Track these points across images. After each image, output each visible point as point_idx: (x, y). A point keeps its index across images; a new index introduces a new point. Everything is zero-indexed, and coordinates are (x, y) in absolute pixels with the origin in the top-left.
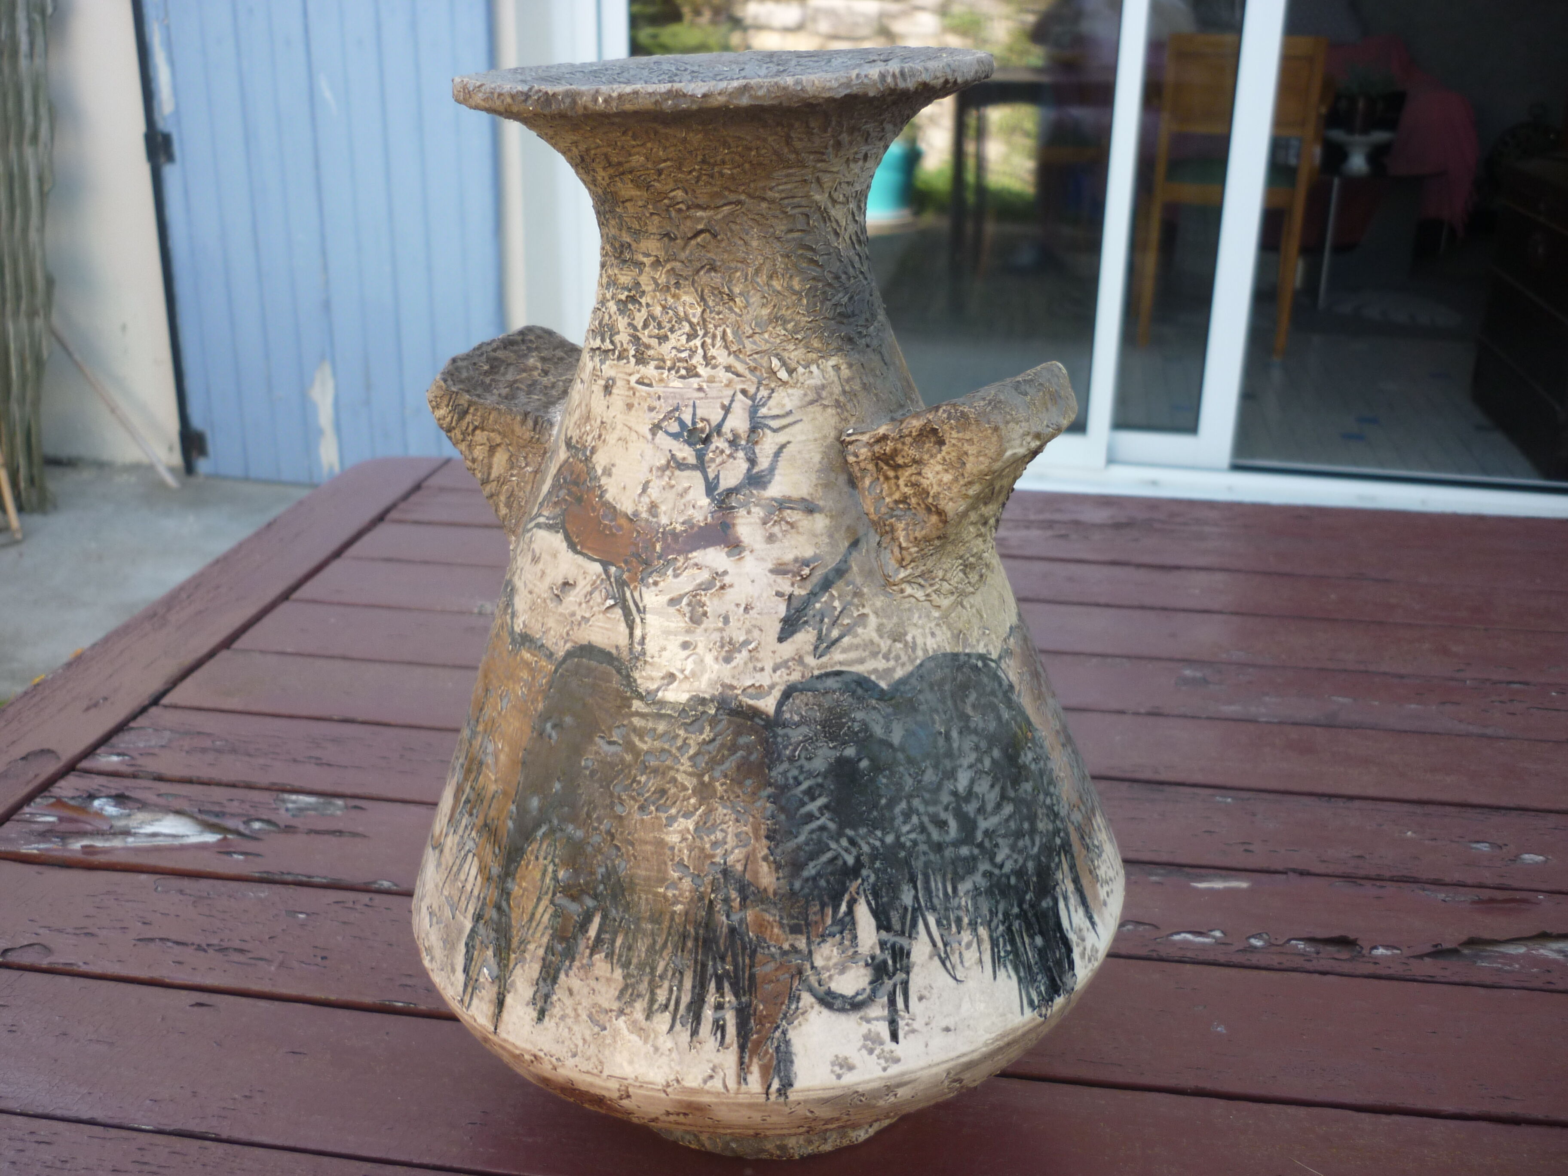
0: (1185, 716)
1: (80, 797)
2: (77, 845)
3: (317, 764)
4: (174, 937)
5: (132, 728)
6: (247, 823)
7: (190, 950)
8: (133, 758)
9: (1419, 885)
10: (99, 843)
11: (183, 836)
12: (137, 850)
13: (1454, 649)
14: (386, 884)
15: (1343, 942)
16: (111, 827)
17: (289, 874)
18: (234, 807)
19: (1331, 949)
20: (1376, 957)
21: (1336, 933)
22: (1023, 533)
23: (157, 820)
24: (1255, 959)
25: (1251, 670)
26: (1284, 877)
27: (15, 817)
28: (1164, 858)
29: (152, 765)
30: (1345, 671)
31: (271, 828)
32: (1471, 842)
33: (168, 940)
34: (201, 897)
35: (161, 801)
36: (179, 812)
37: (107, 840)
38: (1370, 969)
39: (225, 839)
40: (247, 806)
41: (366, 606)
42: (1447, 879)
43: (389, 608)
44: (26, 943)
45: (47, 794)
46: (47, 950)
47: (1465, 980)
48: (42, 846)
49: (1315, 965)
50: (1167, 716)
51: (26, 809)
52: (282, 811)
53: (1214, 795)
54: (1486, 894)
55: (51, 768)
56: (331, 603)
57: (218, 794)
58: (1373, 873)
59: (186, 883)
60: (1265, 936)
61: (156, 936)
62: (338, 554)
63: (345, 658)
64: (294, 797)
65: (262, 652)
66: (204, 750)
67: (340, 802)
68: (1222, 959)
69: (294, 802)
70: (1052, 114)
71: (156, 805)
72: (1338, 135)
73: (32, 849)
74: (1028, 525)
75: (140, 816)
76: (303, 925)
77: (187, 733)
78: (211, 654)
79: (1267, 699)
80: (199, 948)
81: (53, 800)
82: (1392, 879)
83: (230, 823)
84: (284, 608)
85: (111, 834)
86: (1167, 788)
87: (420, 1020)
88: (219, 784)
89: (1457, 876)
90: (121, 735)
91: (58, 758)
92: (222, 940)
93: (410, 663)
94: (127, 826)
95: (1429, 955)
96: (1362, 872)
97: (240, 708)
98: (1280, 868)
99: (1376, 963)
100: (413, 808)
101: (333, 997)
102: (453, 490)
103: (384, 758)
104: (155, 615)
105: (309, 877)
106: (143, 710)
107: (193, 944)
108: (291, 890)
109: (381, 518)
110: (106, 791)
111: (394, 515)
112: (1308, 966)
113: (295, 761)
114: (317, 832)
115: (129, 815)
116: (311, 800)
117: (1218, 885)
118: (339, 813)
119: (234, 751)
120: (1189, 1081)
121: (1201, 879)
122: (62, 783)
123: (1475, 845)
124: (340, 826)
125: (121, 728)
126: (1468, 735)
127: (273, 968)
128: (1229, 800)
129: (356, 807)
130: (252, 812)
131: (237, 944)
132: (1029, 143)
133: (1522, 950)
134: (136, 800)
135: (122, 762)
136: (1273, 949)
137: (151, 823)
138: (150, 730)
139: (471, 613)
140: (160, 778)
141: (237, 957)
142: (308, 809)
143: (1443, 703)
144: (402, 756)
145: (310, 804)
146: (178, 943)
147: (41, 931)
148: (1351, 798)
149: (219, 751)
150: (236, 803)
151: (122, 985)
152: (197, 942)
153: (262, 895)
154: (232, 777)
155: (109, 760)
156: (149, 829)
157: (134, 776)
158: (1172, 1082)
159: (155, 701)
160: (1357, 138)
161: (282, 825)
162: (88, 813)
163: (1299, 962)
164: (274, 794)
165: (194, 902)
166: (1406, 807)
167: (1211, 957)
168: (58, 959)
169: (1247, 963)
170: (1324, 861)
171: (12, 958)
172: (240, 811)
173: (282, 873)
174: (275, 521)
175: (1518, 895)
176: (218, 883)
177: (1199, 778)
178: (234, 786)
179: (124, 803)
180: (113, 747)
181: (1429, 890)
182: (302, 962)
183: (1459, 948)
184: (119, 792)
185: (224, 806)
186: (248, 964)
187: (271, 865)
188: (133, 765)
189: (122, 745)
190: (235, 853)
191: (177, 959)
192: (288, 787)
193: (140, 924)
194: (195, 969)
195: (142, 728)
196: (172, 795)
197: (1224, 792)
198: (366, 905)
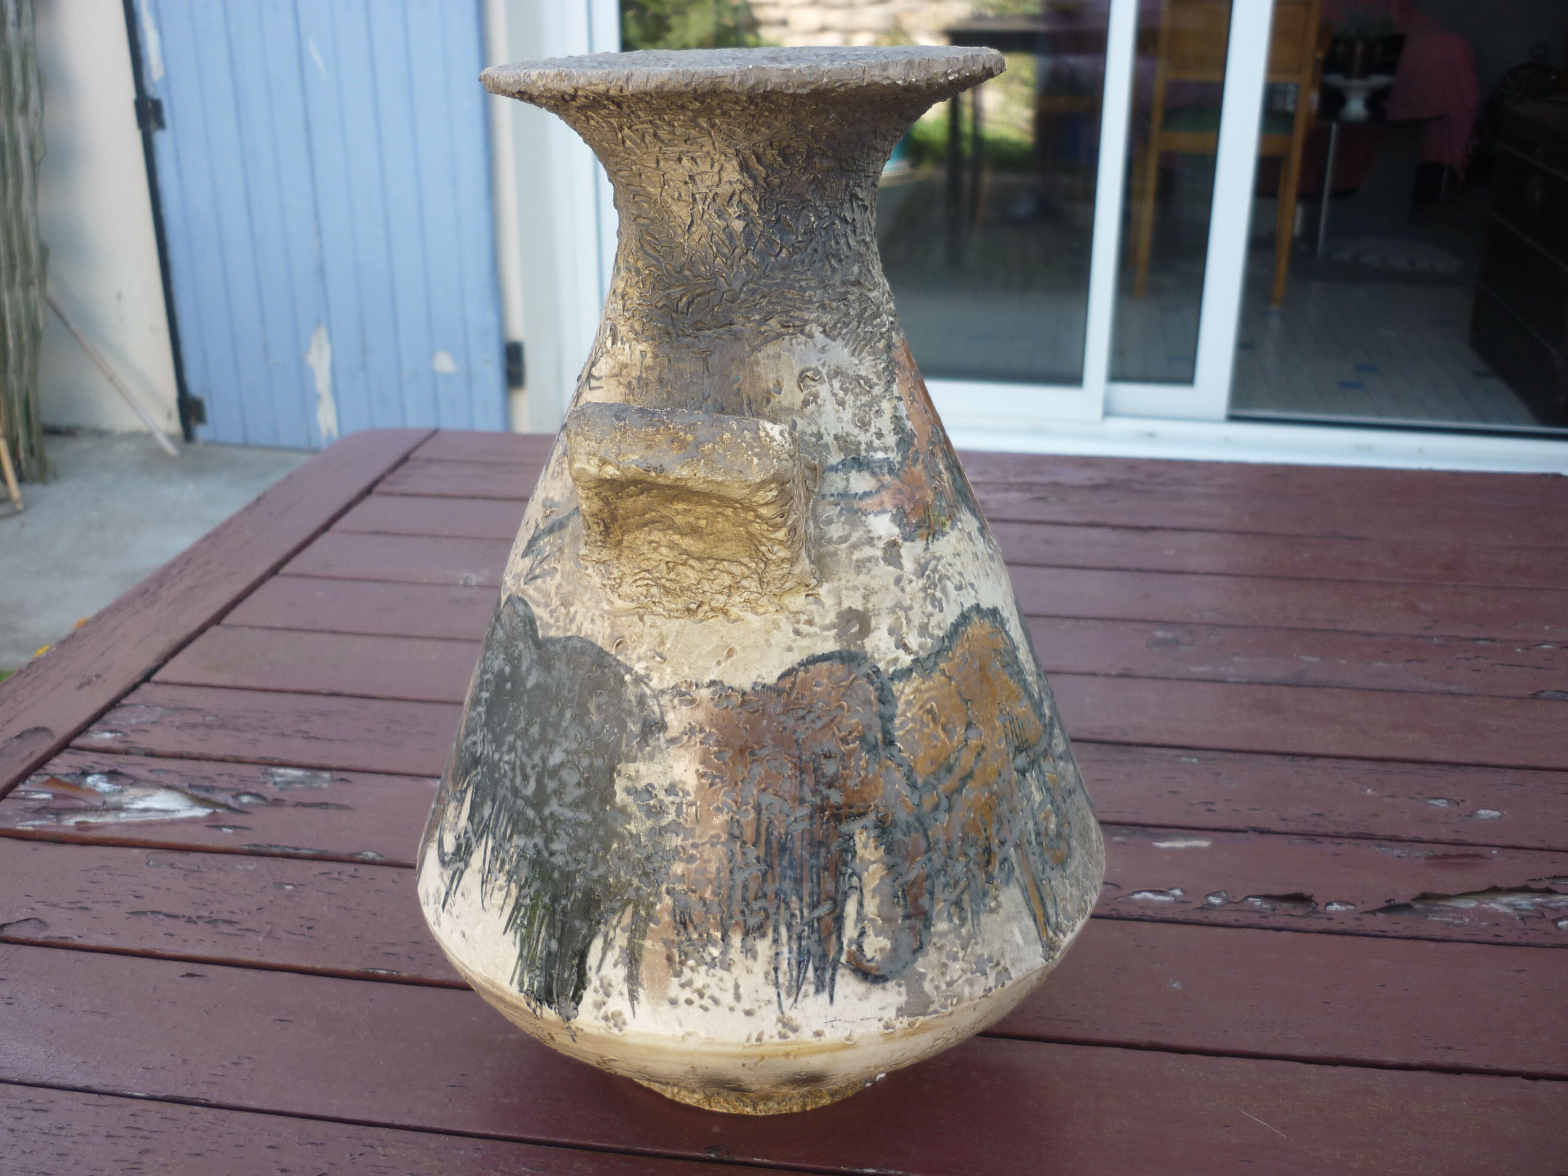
0: (1154, 678)
1: (73, 774)
2: (71, 821)
3: (304, 738)
4: (165, 910)
5: (124, 705)
6: (236, 797)
7: (181, 922)
8: (125, 735)
9: (1377, 842)
10: (92, 819)
11: (174, 811)
12: (129, 825)
13: (1423, 606)
14: (371, 855)
15: (1298, 898)
16: (104, 803)
17: (276, 846)
18: (223, 782)
19: (1287, 906)
20: (1331, 913)
21: (1292, 890)
22: (1002, 496)
23: (149, 796)
24: (1212, 917)
25: (1221, 630)
26: (1244, 835)
27: (11, 795)
28: (1128, 818)
29: (144, 741)
30: (1314, 630)
31: (260, 802)
32: (1428, 798)
33: (159, 913)
34: (191, 871)
35: (153, 777)
36: (170, 788)
37: (101, 816)
38: (1324, 925)
39: (214, 813)
40: (236, 780)
41: (352, 579)
42: (1403, 835)
43: (376, 581)
44: (22, 918)
45: (41, 771)
46: (43, 924)
47: (1416, 934)
48: (37, 823)
49: (1272, 921)
50: (1137, 677)
51: (22, 787)
52: (270, 785)
53: (1179, 756)
54: (1441, 850)
55: (45, 745)
56: (319, 577)
57: (209, 768)
58: (1331, 830)
59: (176, 857)
60: (1223, 893)
61: (147, 909)
62: (326, 527)
63: (333, 632)
64: (282, 771)
65: (252, 627)
66: (194, 726)
67: (326, 775)
68: (1181, 916)
69: (282, 776)
70: (1048, 63)
71: (147, 781)
72: (1335, 80)
73: (27, 825)
74: (1008, 487)
75: (132, 792)
76: (290, 897)
77: (178, 709)
78: (202, 630)
79: (1236, 659)
80: (190, 920)
81: (48, 778)
82: (1350, 836)
83: (220, 797)
84: (274, 582)
85: (104, 810)
86: (1134, 749)
87: (405, 987)
88: (209, 759)
89: (1412, 832)
90: (113, 711)
91: (52, 735)
92: (211, 912)
93: (396, 636)
94: (119, 802)
95: (1381, 910)
96: (1322, 830)
97: (229, 682)
98: (1240, 826)
99: (1330, 919)
100: (398, 780)
101: (319, 966)
102: (439, 461)
103: (370, 731)
104: (146, 591)
105: (296, 849)
106: (135, 687)
107: (183, 916)
108: (279, 862)
109: (367, 492)
110: (98, 768)
111: (381, 487)
112: (1264, 922)
113: (283, 735)
114: (304, 805)
115: (121, 791)
116: (299, 773)
117: (1180, 844)
118: (325, 785)
119: (223, 726)
120: (1144, 1036)
121: (1164, 839)
122: (56, 761)
123: (1432, 802)
124: (327, 799)
125: (113, 705)
126: (1432, 692)
127: (260, 939)
128: (1195, 760)
129: (342, 780)
130: (241, 786)
131: (226, 916)
132: (1027, 92)
133: (1472, 904)
134: (128, 776)
135: (114, 739)
136: (1232, 905)
137: (142, 798)
138: (142, 707)
139: (456, 585)
140: (151, 754)
141: (226, 929)
142: (295, 783)
143: (1410, 661)
144: (387, 729)
145: (298, 777)
146: (168, 916)
147: (37, 906)
148: (1314, 757)
149: (210, 727)
150: (225, 778)
151: (115, 958)
152: (187, 915)
153: (251, 868)
154: (221, 752)
155: (102, 737)
156: (141, 805)
157: (127, 753)
158: (1133, 1038)
159: (147, 678)
160: (1356, 83)
161: (270, 798)
162: (82, 790)
163: (1255, 919)
164: (263, 768)
165: (185, 875)
166: (1367, 765)
167: (1170, 915)
168: (53, 933)
169: (1205, 920)
170: (1284, 820)
171: (9, 932)
172: (229, 785)
173: (270, 846)
174: (264, 495)
175: (1473, 850)
176: (208, 857)
177: (1165, 738)
178: (223, 760)
179: (116, 779)
180: (105, 724)
181: (1385, 846)
182: (289, 932)
183: (1412, 903)
184: (112, 768)
185: (214, 781)
186: (236, 935)
187: (259, 838)
188: (125, 742)
189: (115, 722)
190: (224, 826)
191: (169, 931)
192: (276, 761)
193: (132, 898)
194: (185, 941)
195: (134, 705)
196: (163, 771)
197: (1190, 752)
198: (352, 876)
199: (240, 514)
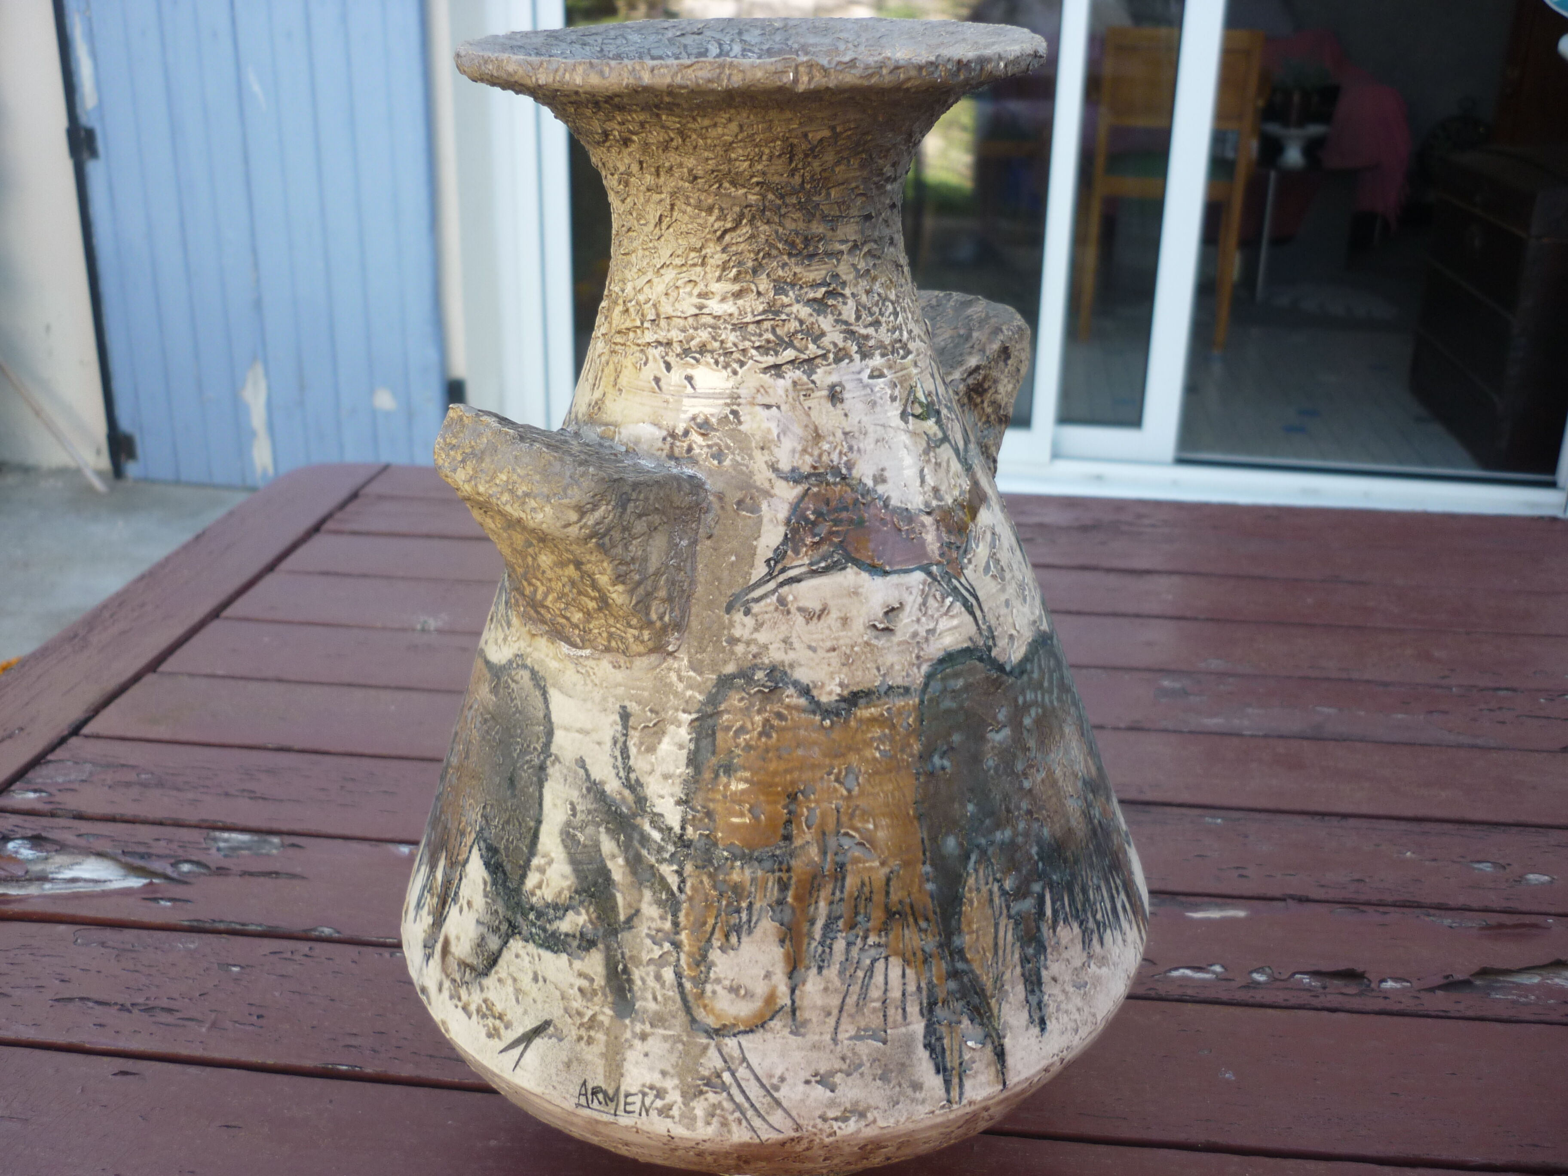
0: (1165, 731)
3: (251, 798)
4: (95, 996)
5: (50, 761)
6: (174, 865)
7: (113, 1010)
8: (51, 795)
9: (1424, 910)
10: (13, 891)
11: (105, 881)
12: (54, 898)
13: (1437, 654)
14: (327, 931)
15: (1350, 975)
16: (27, 872)
17: (221, 921)
18: (160, 847)
19: (1338, 983)
20: (1386, 991)
21: (1342, 966)
23: (77, 864)
24: (1259, 996)
25: (1231, 680)
26: (1281, 904)
29: (72, 802)
30: (1327, 679)
31: (202, 870)
32: (1472, 862)
33: (88, 999)
34: (125, 950)
35: (82, 842)
36: (100, 855)
37: (22, 887)
38: (1381, 1004)
39: (151, 883)
40: (174, 846)
41: (301, 623)
42: (1452, 903)
43: (326, 626)
47: (1480, 1014)
49: (1322, 1001)
50: (1148, 730)
52: (213, 851)
53: (1202, 816)
54: (1494, 919)
56: (265, 621)
57: (144, 833)
58: (1375, 897)
59: (108, 934)
60: (1267, 970)
61: (75, 995)
62: (271, 567)
63: (280, 680)
64: (226, 835)
65: (191, 675)
66: (128, 785)
67: (276, 840)
68: (1224, 996)
69: (226, 841)
70: (989, 108)
71: (76, 847)
72: (1274, 128)
75: (59, 859)
76: (236, 980)
77: (109, 766)
78: (136, 678)
79: (1250, 710)
80: (123, 1008)
82: (1394, 905)
83: (157, 866)
84: (215, 626)
85: (27, 880)
87: (368, 1085)
88: (145, 822)
89: (1461, 900)
90: (38, 768)
92: (147, 999)
93: (350, 685)
94: (43, 870)
95: (1440, 987)
96: (1363, 898)
97: (167, 736)
98: (1278, 893)
99: (1386, 998)
100: (354, 845)
101: (270, 1061)
102: (392, 498)
103: (323, 789)
104: (76, 636)
105: (243, 925)
106: (62, 741)
107: (116, 1004)
108: (224, 939)
109: (316, 529)
110: (20, 832)
111: (330, 525)
112: (1315, 1002)
113: (227, 794)
114: (251, 874)
115: (46, 859)
116: (244, 838)
117: (1215, 914)
118: (274, 852)
119: (160, 784)
120: (1199, 1136)
121: (1196, 908)
123: (1477, 866)
124: (276, 867)
125: (38, 761)
126: (1459, 746)
127: (204, 1030)
128: (1219, 821)
129: (293, 845)
130: (180, 852)
131: (165, 1003)
132: (966, 137)
133: (1536, 980)
134: (54, 842)
135: (38, 799)
136: (1278, 983)
137: (70, 866)
138: (69, 763)
139: (414, 630)
140: (80, 817)
141: (165, 1018)
142: (241, 848)
143: (1431, 712)
144: (342, 787)
145: (244, 842)
146: (100, 1003)
148: (1345, 816)
149: (144, 785)
150: (163, 843)
151: (38, 1053)
152: (121, 1001)
153: (192, 946)
154: (159, 815)
155: (23, 797)
156: (68, 874)
157: (53, 815)
158: (1180, 1136)
159: (76, 731)
160: (1293, 132)
161: (213, 866)
163: (1305, 998)
164: (205, 831)
165: (117, 956)
166: (1403, 826)
167: (1211, 994)
169: (1251, 1000)
170: (1323, 886)
172: (167, 852)
173: (214, 921)
174: (204, 533)
175: (1527, 919)
176: (144, 933)
177: (1186, 797)
178: (161, 823)
179: (40, 845)
180: (29, 782)
181: (1434, 915)
182: (236, 1022)
183: (1472, 979)
184: (35, 833)
185: (149, 847)
186: (176, 1026)
187: (202, 912)
188: (51, 803)
189: (40, 780)
190: (162, 899)
191: (98, 1021)
192: (220, 824)
193: (57, 982)
194: (117, 1032)
195: (61, 761)
196: (94, 835)
197: (1212, 812)
198: (306, 956)
199: (177, 553)
